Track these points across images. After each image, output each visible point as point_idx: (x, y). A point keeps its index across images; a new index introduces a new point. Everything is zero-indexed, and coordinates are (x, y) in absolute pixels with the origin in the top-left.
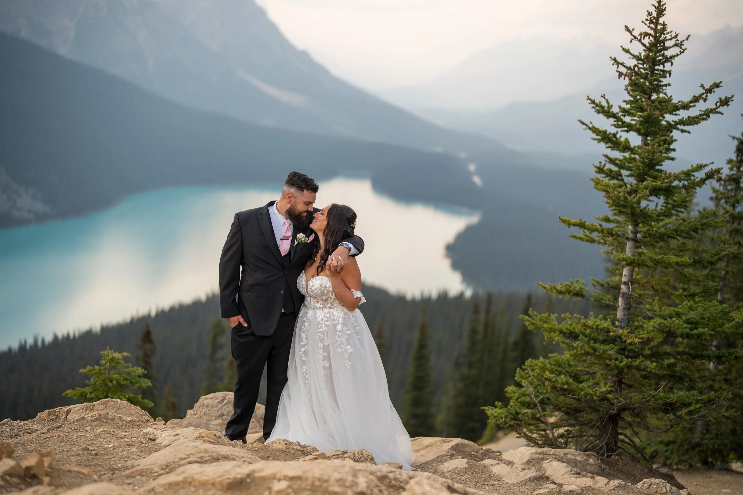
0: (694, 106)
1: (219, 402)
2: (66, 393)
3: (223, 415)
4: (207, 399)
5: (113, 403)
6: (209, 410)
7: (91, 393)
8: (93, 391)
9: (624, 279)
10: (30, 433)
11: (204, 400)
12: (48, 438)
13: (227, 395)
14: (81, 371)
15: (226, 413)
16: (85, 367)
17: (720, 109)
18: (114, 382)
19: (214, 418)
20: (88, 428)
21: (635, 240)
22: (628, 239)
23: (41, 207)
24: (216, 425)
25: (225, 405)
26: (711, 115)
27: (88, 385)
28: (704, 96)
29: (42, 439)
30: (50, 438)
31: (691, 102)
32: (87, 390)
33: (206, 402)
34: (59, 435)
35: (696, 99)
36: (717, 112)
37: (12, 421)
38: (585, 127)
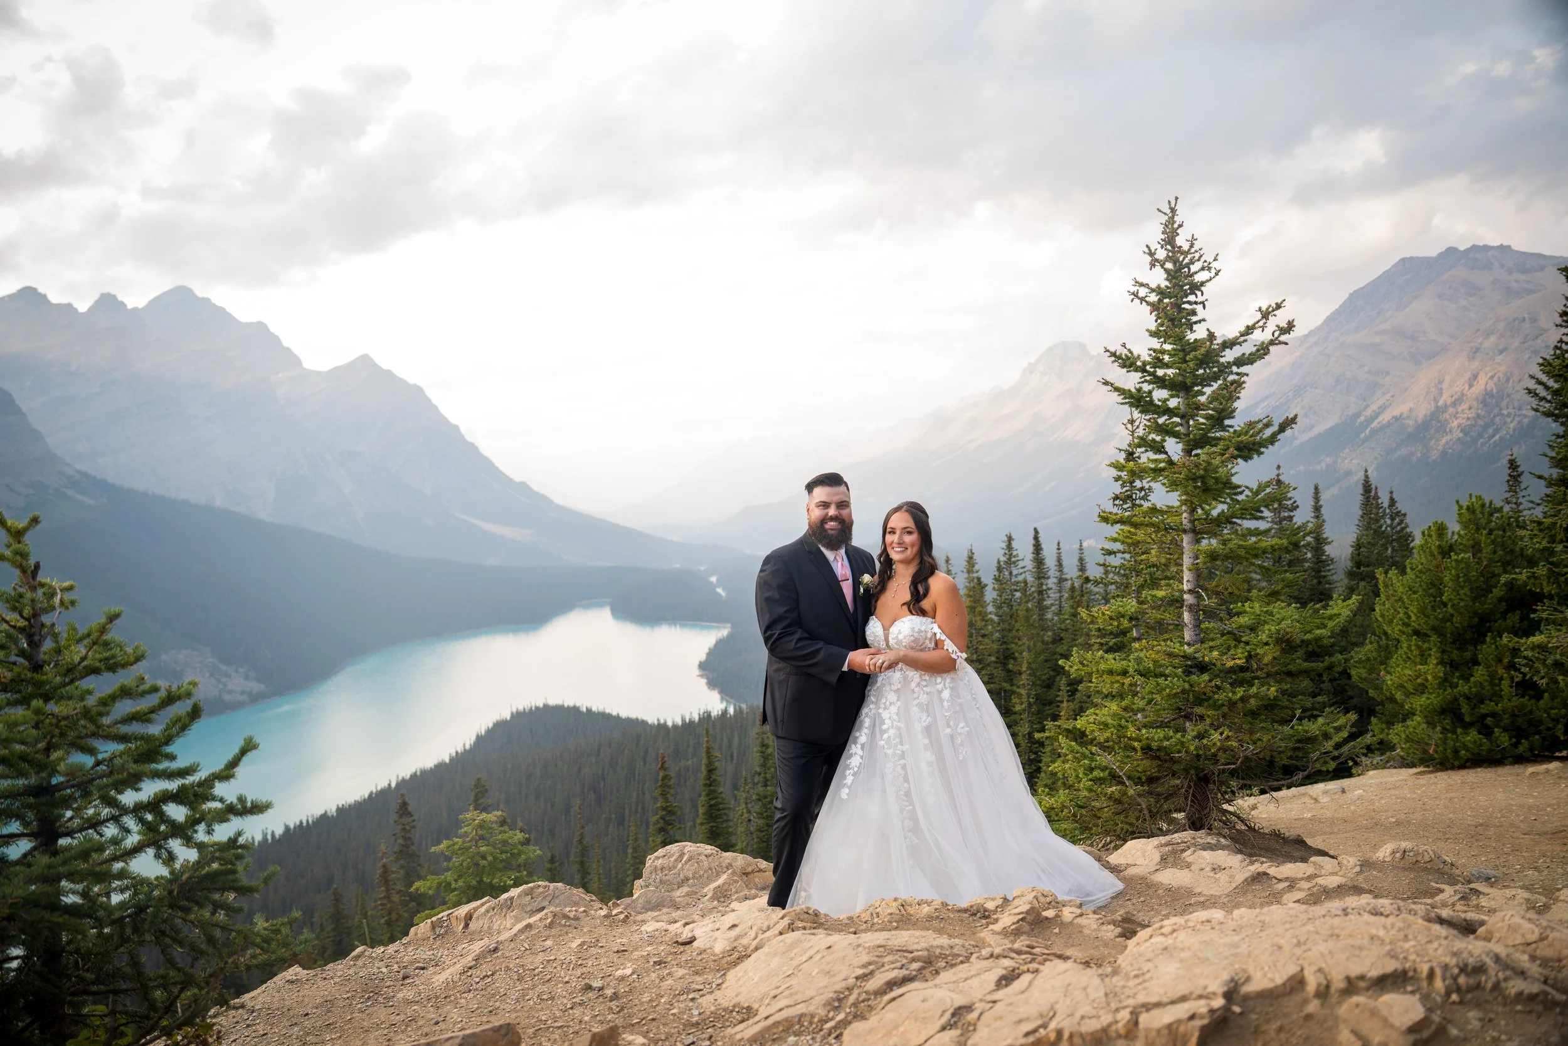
0: (1245, 341)
1: (676, 860)
2: (414, 887)
3: (688, 879)
4: (658, 858)
5: (541, 890)
6: (666, 875)
7: (456, 881)
8: (460, 877)
9: (1185, 587)
10: (423, 968)
11: (654, 862)
12: (488, 977)
13: (684, 847)
14: (433, 849)
15: (691, 876)
16: (439, 842)
17: (1283, 338)
18: (490, 858)
19: (676, 887)
20: (549, 943)
21: (1194, 531)
22: (1185, 531)
23: (256, 687)
24: (684, 896)
25: (686, 863)
26: (1271, 348)
27: (448, 869)
28: (1261, 324)
29: (477, 980)
30: (492, 975)
31: (1242, 335)
32: (449, 876)
33: (659, 862)
34: (508, 967)
35: (1249, 330)
36: (1281, 343)
37: (371, 950)
38: (1109, 388)
